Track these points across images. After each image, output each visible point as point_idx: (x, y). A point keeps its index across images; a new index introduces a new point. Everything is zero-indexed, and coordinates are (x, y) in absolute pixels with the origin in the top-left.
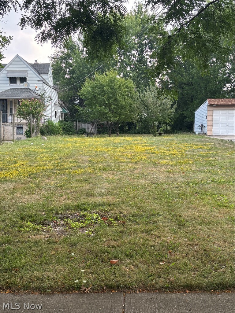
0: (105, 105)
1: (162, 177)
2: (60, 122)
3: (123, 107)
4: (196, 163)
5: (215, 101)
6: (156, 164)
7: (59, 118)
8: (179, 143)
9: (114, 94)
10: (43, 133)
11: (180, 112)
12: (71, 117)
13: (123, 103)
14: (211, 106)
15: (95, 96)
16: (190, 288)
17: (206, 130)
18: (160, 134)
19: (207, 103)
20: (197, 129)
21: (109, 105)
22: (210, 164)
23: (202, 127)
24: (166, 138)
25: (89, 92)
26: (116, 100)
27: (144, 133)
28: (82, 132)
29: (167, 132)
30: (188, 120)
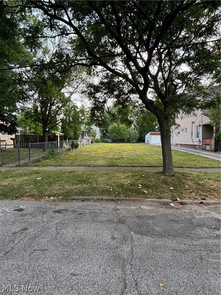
0: (116, 133)
1: (138, 153)
2: (100, 138)
3: (122, 134)
4: (146, 151)
5: (152, 133)
6: (136, 151)
7: (100, 137)
8: (141, 145)
9: (119, 130)
10: (96, 142)
11: (140, 136)
12: (103, 137)
13: (122, 133)
14: (151, 134)
15: (113, 130)
16: (146, 167)
17: (149, 142)
18: (134, 143)
19: (149, 133)
20: (146, 141)
21: (118, 133)
22: (150, 151)
23: (148, 141)
24: (136, 144)
25: (111, 129)
26: (120, 132)
27: (128, 142)
28: (107, 142)
29: (136, 142)
30: (143, 138)
